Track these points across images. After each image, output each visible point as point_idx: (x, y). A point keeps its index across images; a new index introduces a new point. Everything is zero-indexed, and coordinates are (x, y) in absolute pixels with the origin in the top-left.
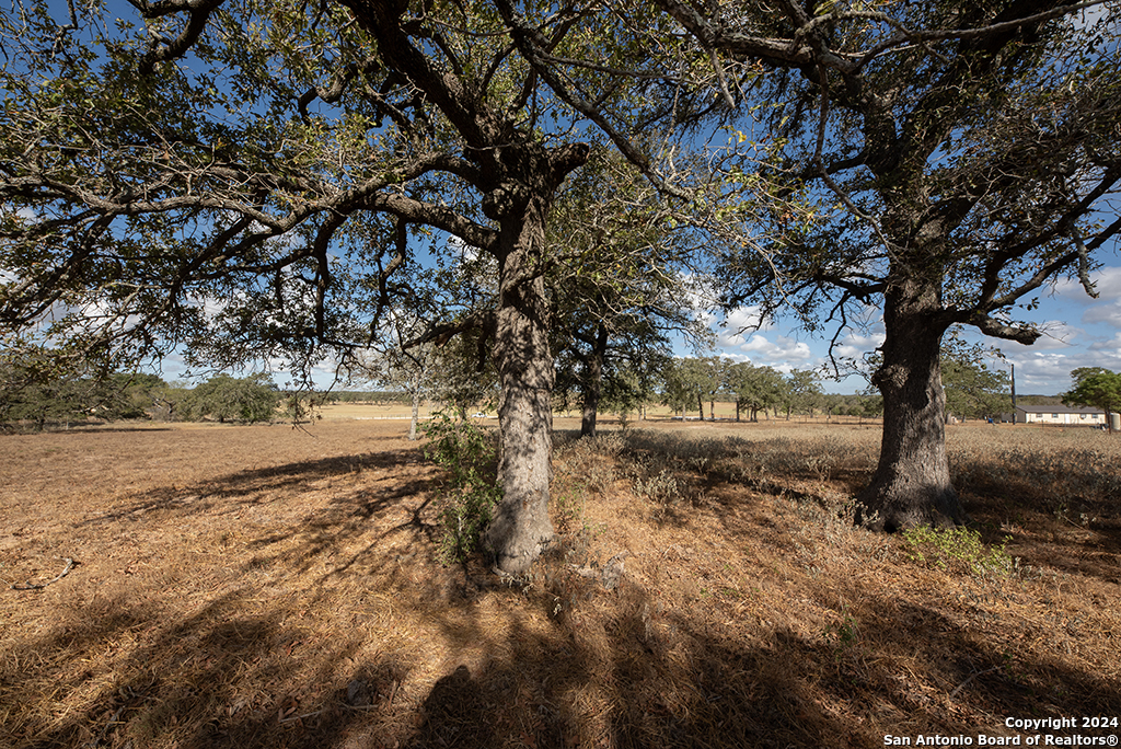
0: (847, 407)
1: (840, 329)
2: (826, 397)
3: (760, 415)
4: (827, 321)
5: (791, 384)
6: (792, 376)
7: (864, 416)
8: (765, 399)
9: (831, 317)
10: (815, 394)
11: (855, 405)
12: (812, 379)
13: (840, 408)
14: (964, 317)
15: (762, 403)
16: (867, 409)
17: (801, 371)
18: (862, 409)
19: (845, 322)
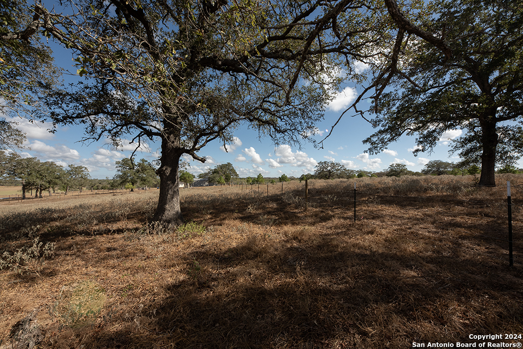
0: (101, 186)
1: (137, 148)
2: (91, 181)
3: (44, 193)
4: (130, 143)
5: (69, 173)
6: (69, 169)
7: (110, 189)
8: (49, 182)
9: (132, 142)
10: (85, 179)
11: (105, 184)
12: (83, 171)
13: (97, 186)
14: (188, 152)
15: (47, 185)
16: (112, 186)
17: (76, 166)
18: (109, 186)
19: (139, 145)
